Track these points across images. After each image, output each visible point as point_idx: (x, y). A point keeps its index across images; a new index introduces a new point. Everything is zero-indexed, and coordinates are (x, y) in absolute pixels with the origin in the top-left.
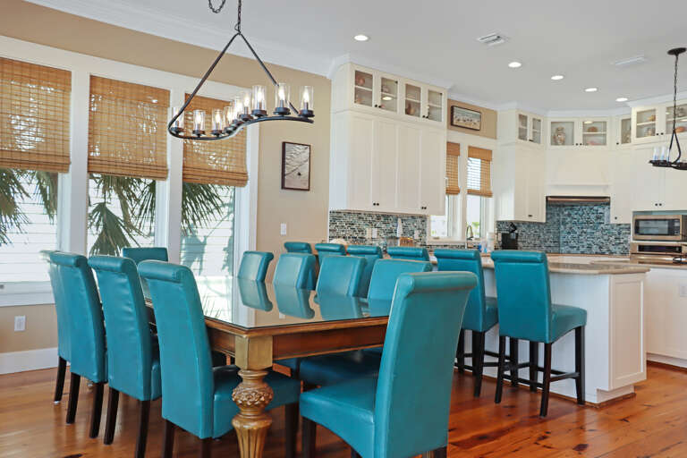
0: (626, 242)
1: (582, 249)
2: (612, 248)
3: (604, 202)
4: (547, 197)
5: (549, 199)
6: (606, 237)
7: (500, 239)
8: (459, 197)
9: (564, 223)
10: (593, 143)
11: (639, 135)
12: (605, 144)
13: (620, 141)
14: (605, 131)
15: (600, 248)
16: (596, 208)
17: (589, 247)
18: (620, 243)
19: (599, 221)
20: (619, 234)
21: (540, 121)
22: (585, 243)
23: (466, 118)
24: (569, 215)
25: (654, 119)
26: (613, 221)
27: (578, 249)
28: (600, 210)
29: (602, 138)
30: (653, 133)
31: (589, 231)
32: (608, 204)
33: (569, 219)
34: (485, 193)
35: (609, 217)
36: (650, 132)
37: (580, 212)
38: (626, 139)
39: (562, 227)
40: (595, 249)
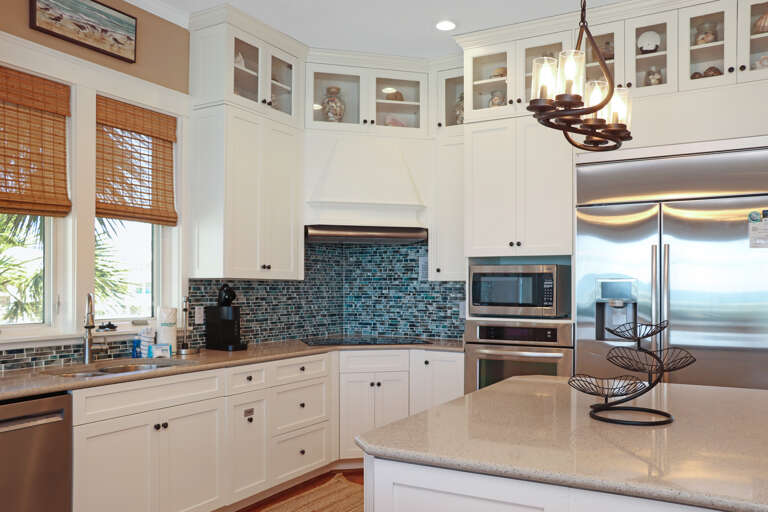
0: (456, 314)
1: (380, 328)
2: (432, 326)
3: (417, 238)
4: (306, 228)
5: (310, 232)
6: (421, 306)
7: (199, 318)
8: (70, 221)
9: (350, 280)
10: (395, 123)
11: (477, 106)
12: (417, 125)
13: (443, 122)
14: (418, 100)
15: (412, 326)
16: (403, 250)
17: (394, 325)
18: (445, 317)
19: (409, 275)
20: (445, 299)
21: (290, 67)
22: (386, 317)
23: (83, 19)
24: (358, 264)
25: (504, 73)
26: (433, 277)
27: (374, 328)
28: (412, 255)
29: (412, 117)
30: (503, 101)
31: (392, 293)
32: (425, 242)
33: (358, 272)
34: (162, 216)
35: (426, 268)
36: (497, 99)
37: (377, 258)
38: (454, 117)
39: (346, 286)
40: (403, 328)
